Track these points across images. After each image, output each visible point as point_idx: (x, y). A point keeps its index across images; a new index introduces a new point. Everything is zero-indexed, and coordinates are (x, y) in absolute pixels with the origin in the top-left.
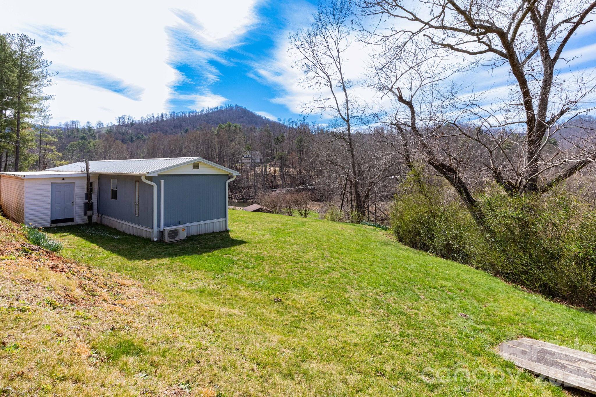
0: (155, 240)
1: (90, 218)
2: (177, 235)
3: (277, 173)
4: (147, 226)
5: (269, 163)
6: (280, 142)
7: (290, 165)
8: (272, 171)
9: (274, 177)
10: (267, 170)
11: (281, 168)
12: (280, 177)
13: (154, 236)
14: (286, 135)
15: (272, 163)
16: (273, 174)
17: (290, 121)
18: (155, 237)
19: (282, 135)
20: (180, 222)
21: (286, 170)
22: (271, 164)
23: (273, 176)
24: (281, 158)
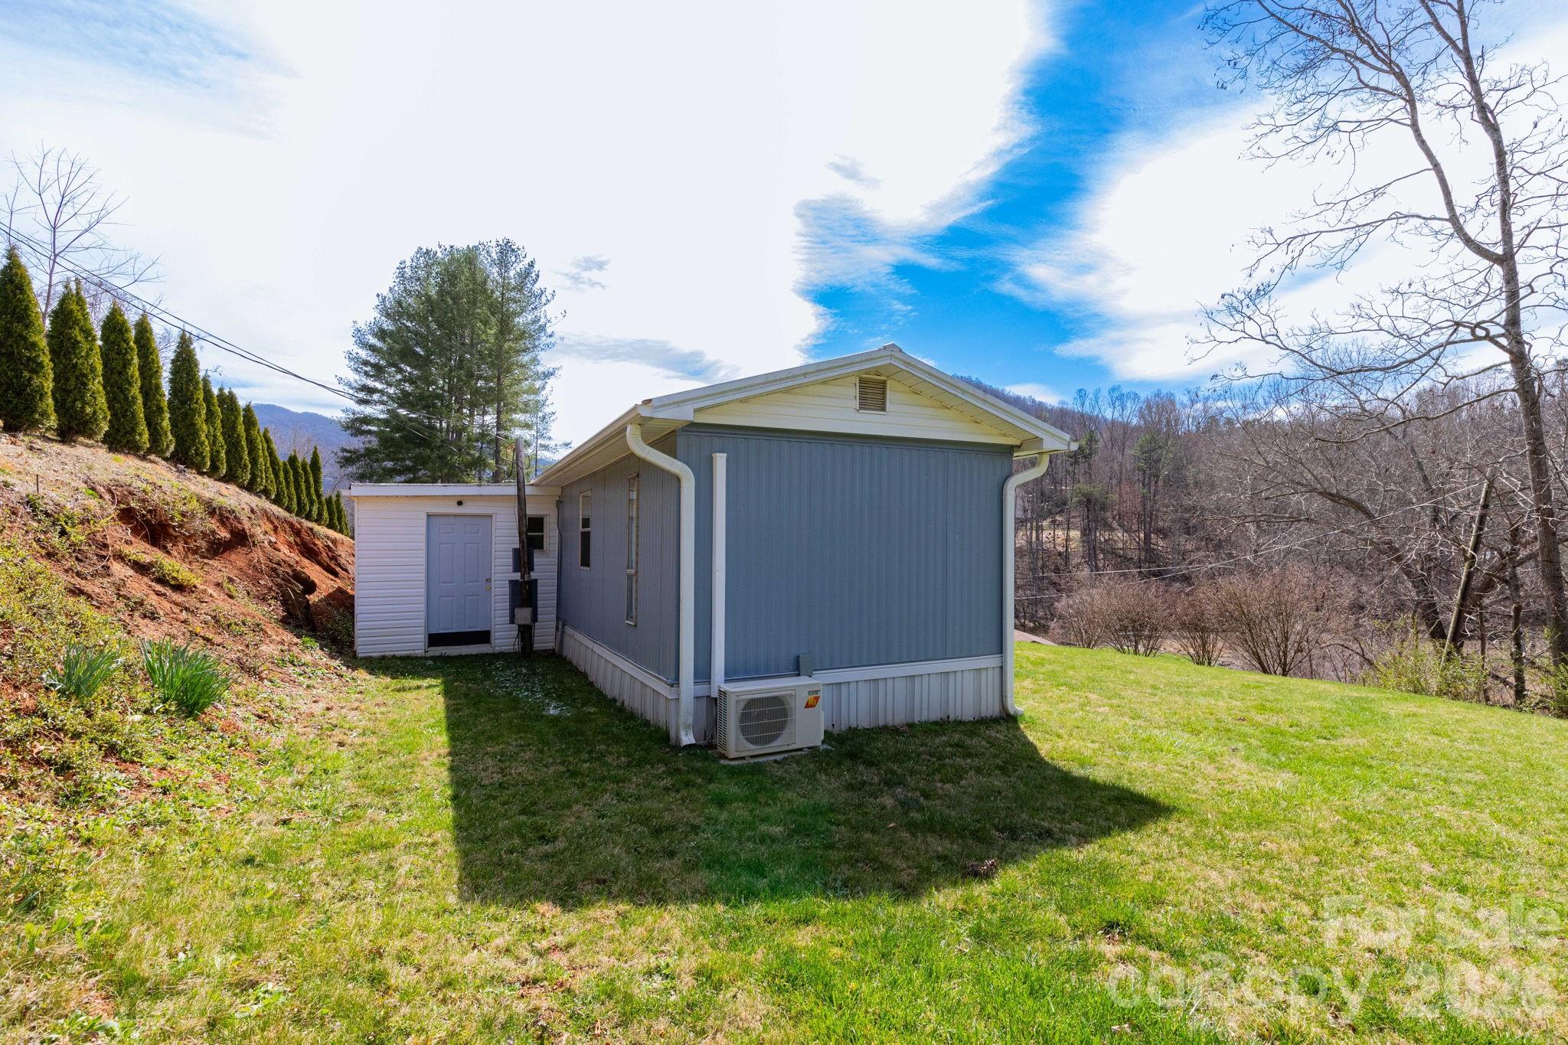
0: (687, 739)
1: (526, 633)
2: (781, 727)
3: (1073, 545)
4: (659, 670)
5: (1049, 520)
6: (1085, 457)
7: (1115, 525)
8: (1058, 541)
9: (1065, 556)
10: (1045, 539)
11: (1086, 532)
12: (1083, 557)
13: (681, 720)
14: (1103, 438)
15: (1059, 518)
16: (1060, 549)
17: (1116, 394)
18: (687, 727)
19: (1091, 436)
20: (797, 660)
21: (1102, 536)
22: (1054, 522)
23: (1060, 554)
24: (1088, 502)
